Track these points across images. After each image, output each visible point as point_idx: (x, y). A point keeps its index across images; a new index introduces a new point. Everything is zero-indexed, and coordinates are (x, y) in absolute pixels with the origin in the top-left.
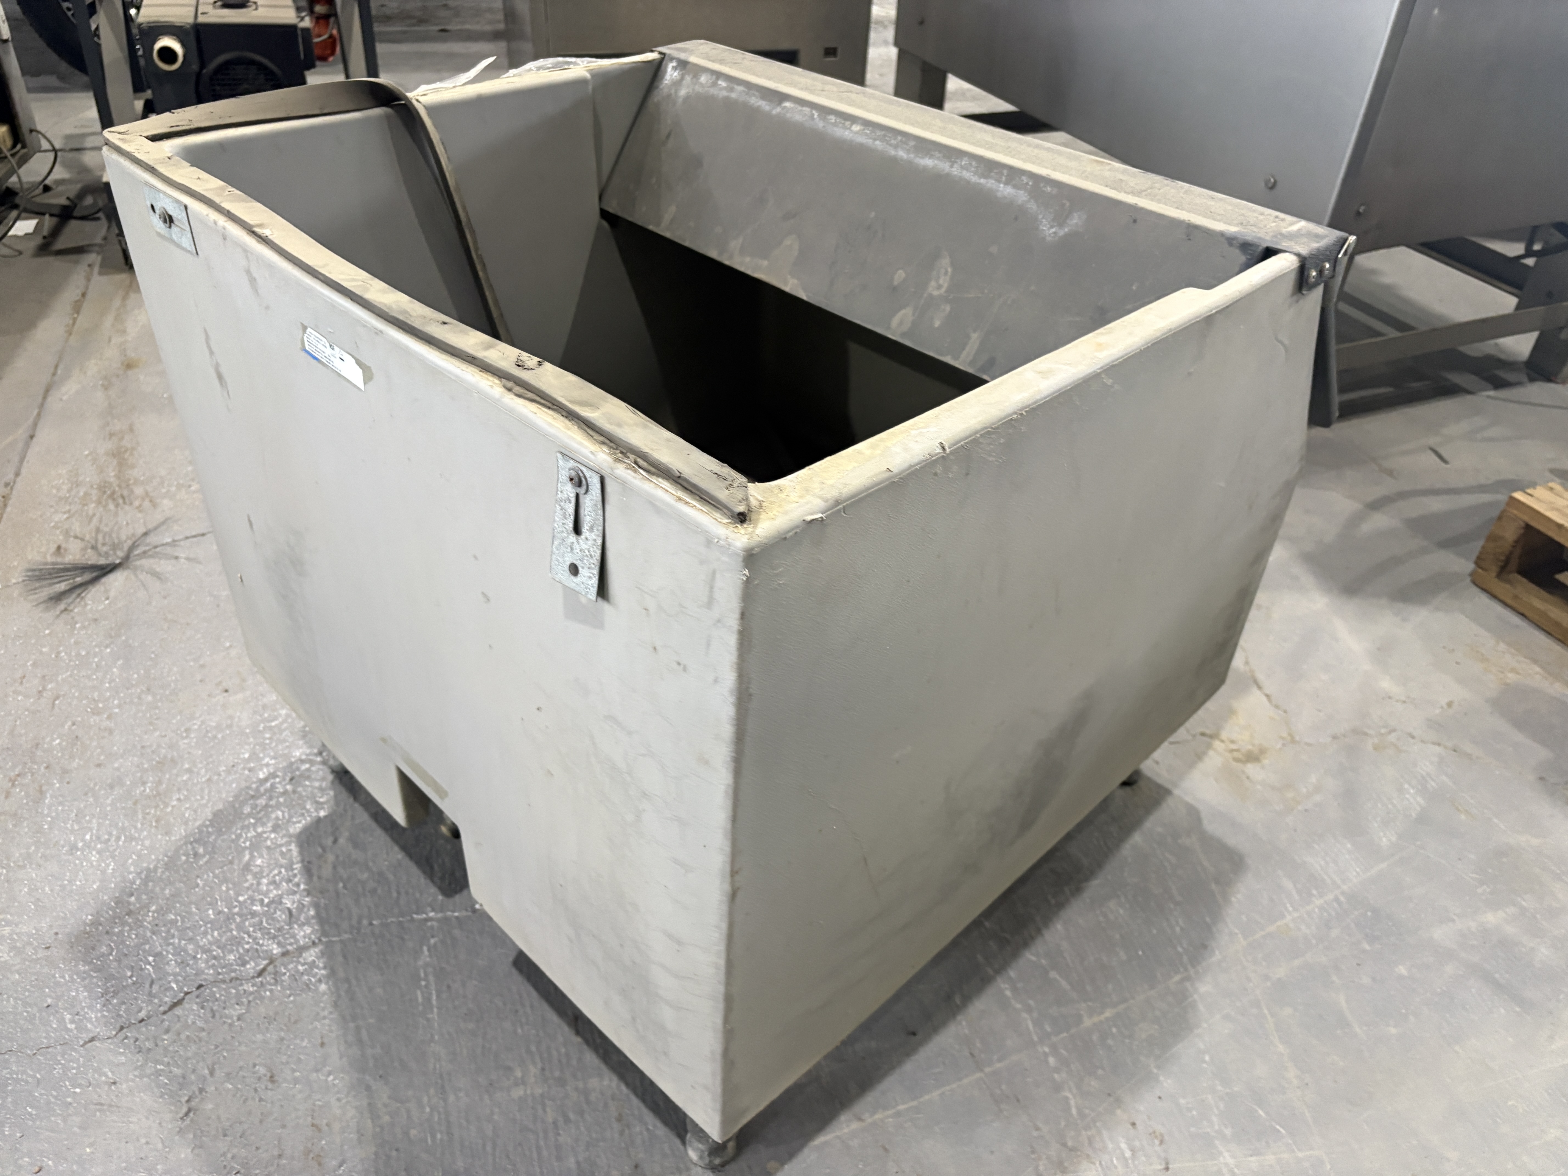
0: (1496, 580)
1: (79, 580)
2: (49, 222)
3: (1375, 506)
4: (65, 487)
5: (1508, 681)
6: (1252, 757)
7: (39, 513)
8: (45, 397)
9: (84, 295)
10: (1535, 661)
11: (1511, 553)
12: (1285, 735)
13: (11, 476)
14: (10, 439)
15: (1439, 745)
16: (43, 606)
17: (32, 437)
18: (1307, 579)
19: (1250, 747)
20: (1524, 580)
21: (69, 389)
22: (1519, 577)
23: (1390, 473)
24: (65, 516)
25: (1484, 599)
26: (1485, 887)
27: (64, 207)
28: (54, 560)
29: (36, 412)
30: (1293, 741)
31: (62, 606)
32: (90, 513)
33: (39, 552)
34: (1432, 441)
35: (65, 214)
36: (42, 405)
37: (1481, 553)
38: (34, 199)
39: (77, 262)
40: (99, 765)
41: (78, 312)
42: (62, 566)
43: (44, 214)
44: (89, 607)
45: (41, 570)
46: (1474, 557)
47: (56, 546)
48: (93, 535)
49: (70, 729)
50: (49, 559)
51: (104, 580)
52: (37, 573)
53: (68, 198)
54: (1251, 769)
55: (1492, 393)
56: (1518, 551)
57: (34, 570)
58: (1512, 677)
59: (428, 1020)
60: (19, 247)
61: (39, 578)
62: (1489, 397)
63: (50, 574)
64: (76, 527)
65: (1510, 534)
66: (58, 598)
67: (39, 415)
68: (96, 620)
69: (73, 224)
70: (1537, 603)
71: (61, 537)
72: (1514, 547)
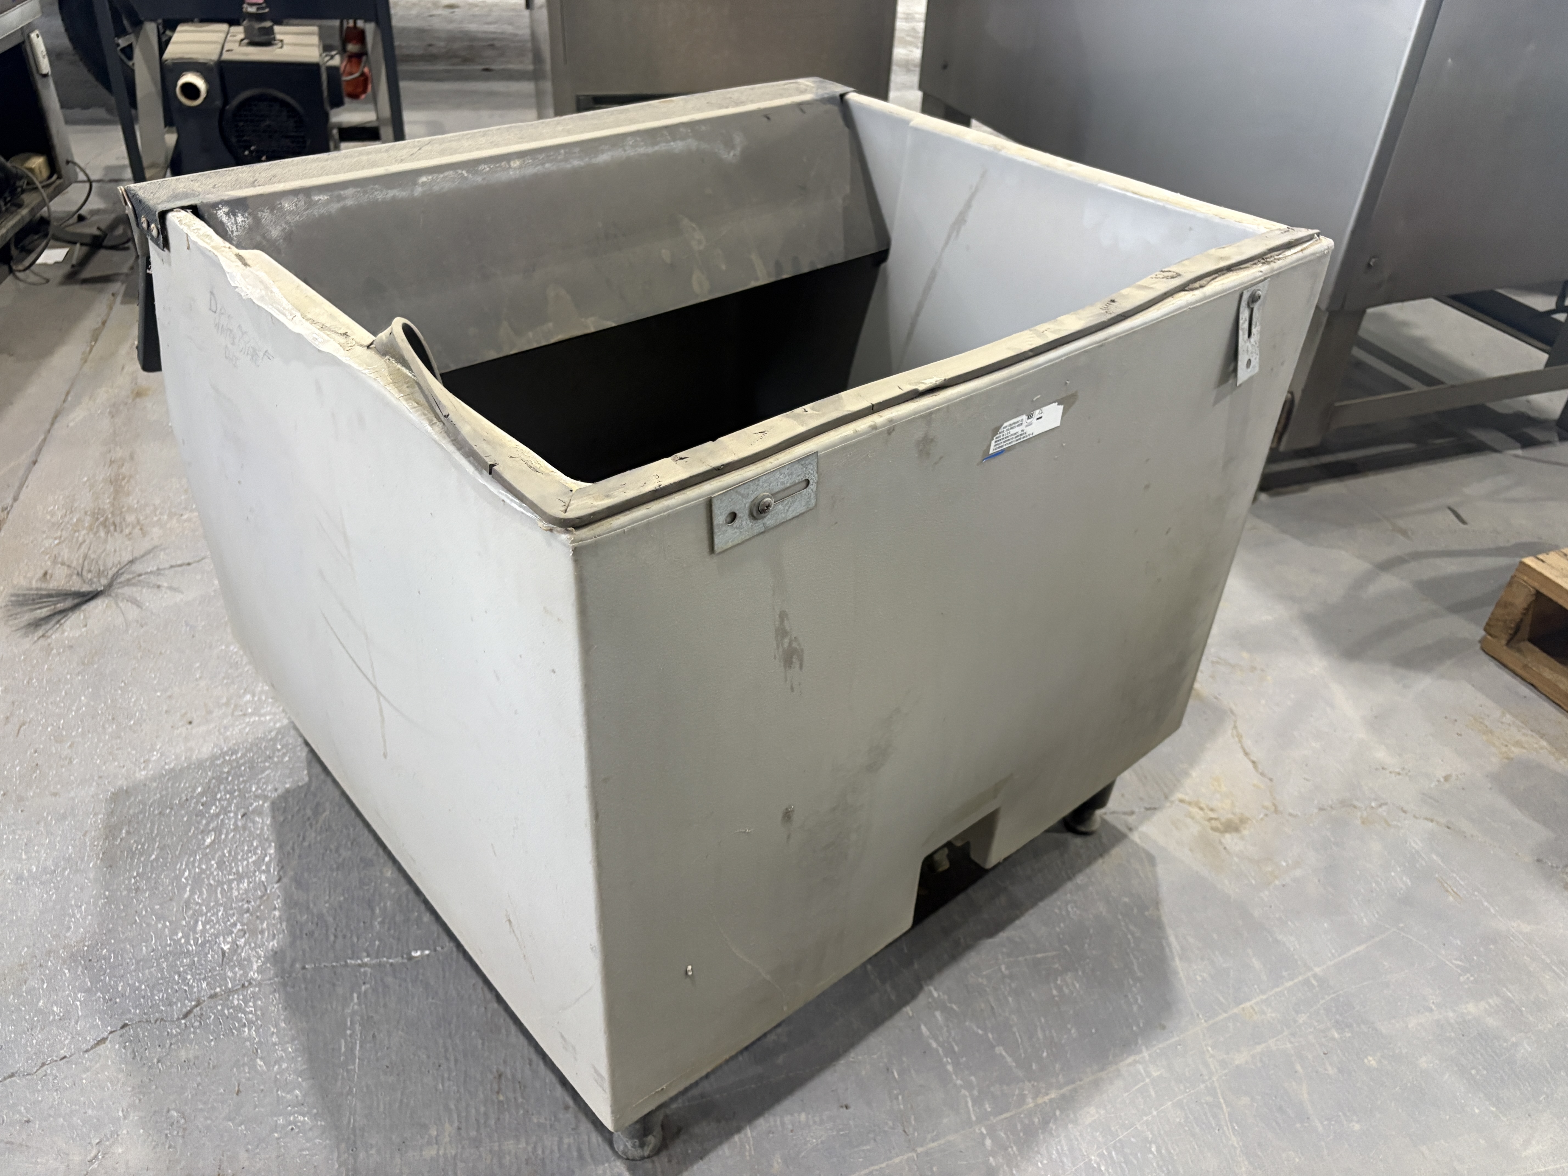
0: (1505, 648)
1: (60, 606)
2: (79, 251)
3: (1386, 566)
4: (59, 514)
5: (1512, 755)
6: (1231, 827)
7: (31, 538)
8: (52, 424)
9: (104, 323)
10: (1542, 736)
11: (1522, 620)
12: (1268, 804)
13: (9, 501)
14: (12, 464)
15: (1432, 821)
16: (23, 631)
17: (35, 463)
18: (1307, 641)
19: (1230, 816)
20: (1536, 649)
21: (76, 416)
22: (1531, 646)
23: (1404, 533)
24: (57, 542)
25: (1492, 668)
26: (1468, 975)
27: (95, 238)
28: (39, 585)
29: (42, 437)
30: (1276, 811)
31: (40, 632)
32: (81, 539)
33: (25, 577)
34: (1451, 501)
35: (96, 244)
36: (49, 431)
37: (1490, 619)
38: (67, 229)
39: (101, 291)
40: (55, 794)
41: (96, 341)
42: (44, 592)
43: (75, 243)
44: (66, 634)
45: (24, 595)
46: (1484, 624)
47: (42, 572)
48: (81, 561)
49: (31, 756)
50: (34, 584)
51: (84, 607)
52: (21, 598)
53: (98, 228)
54: (1229, 839)
55: (1519, 452)
56: (1528, 620)
57: (18, 595)
58: (1516, 751)
59: (348, 1071)
60: (46, 276)
61: (21, 604)
62: (1516, 456)
63: (33, 600)
64: (65, 554)
65: (1521, 600)
66: (37, 624)
67: (45, 440)
68: (71, 647)
69: (103, 254)
70: (1548, 674)
71: (49, 563)
72: (1524, 614)
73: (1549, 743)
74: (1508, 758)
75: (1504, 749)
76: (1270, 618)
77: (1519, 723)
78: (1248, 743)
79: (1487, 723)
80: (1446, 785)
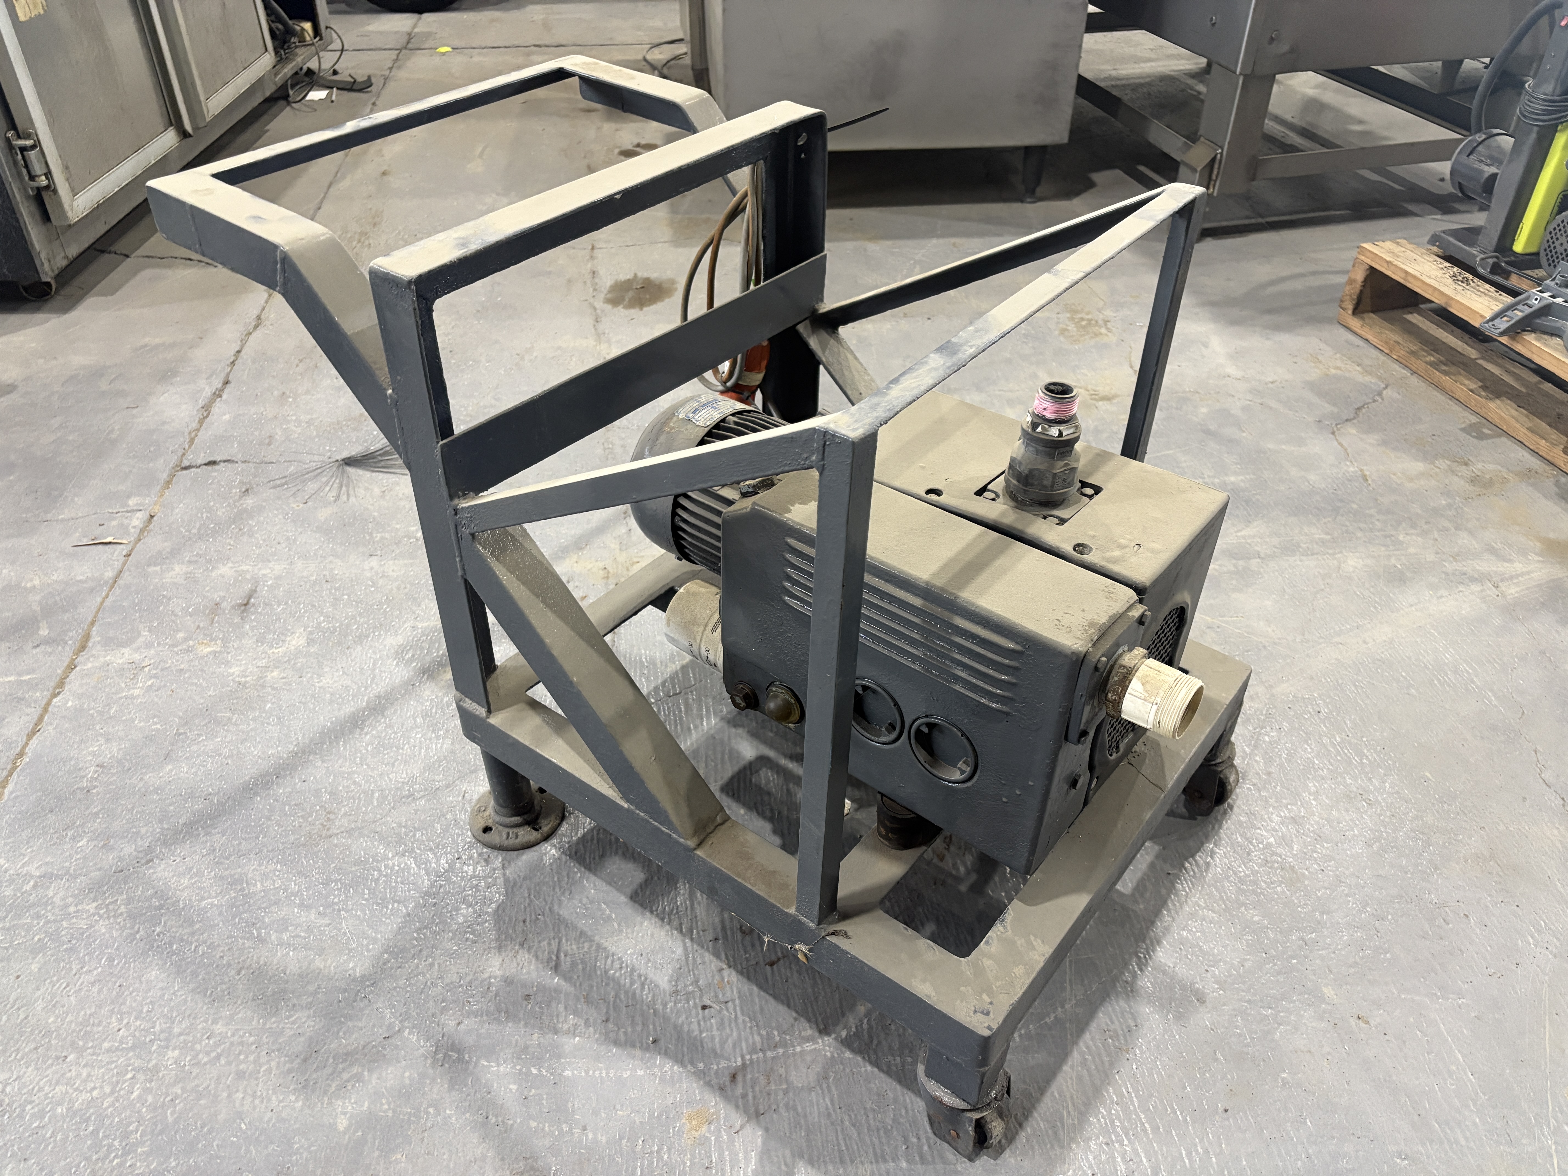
0: (1352, 318)
2: (336, 92)
5: (1330, 374)
6: (1105, 399)
8: (329, 188)
10: (1360, 365)
11: (1361, 291)
15: (1251, 401)
19: (1107, 394)
20: (1375, 317)
22: (1372, 315)
27: (349, 83)
35: (348, 88)
36: (327, 191)
38: (326, 79)
43: (332, 88)
53: (349, 78)
54: (1101, 404)
56: (1367, 291)
58: (1333, 371)
60: (314, 107)
62: (1434, 219)
65: (1360, 276)
69: (353, 94)
72: (1363, 286)
73: (1363, 368)
74: (1327, 375)
75: (1325, 370)
77: (1345, 358)
78: (1135, 362)
79: (1320, 358)
80: (1270, 385)
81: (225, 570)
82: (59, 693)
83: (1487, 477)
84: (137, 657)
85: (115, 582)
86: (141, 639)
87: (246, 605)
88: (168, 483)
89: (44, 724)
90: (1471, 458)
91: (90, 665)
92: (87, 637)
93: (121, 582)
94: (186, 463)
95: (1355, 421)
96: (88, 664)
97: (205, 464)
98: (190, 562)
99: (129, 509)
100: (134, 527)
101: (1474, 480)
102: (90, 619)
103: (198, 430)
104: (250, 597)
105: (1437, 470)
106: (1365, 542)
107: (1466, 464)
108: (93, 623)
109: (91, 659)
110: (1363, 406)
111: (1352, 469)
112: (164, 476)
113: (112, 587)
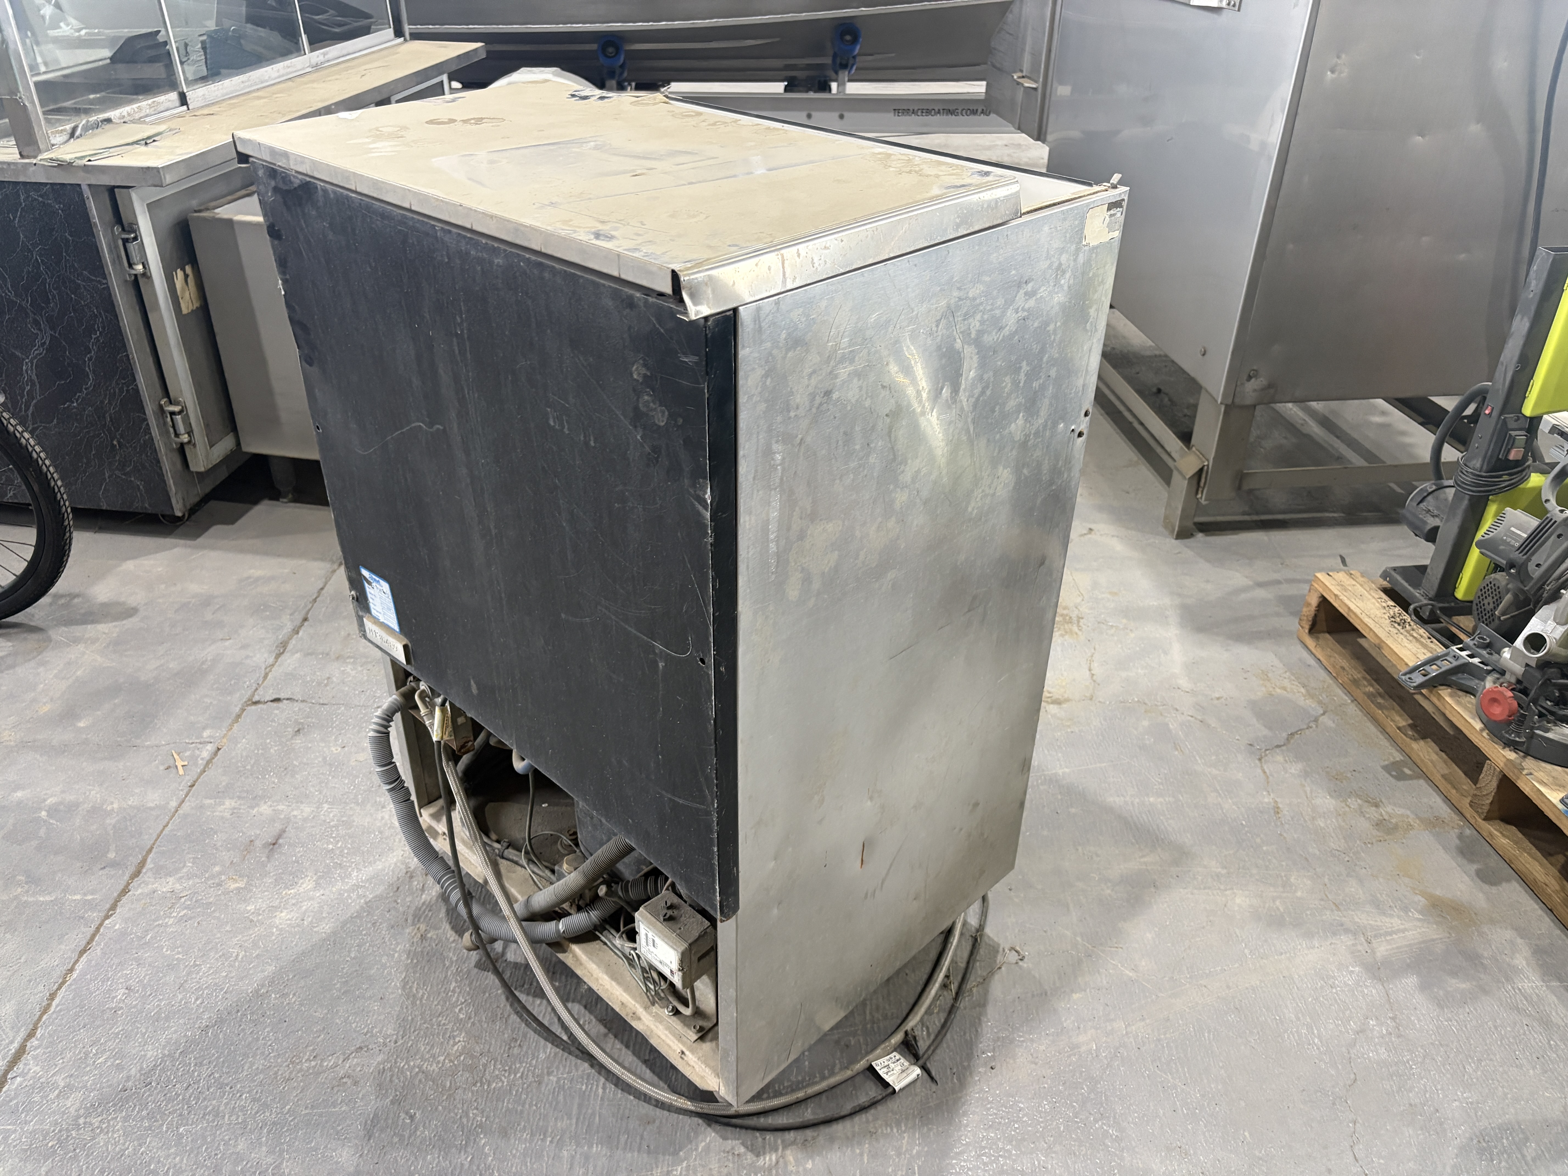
73: (1307, 691)
74: (1271, 695)
75: (1271, 689)
76: (1155, 604)
77: (1293, 678)
78: (1095, 665)
79: (1269, 675)
80: (1216, 702)
81: (265, 809)
82: (112, 915)
83: (1394, 821)
84: (178, 886)
85: (177, 811)
86: (185, 870)
87: (274, 844)
88: (239, 716)
89: (94, 943)
90: (1383, 800)
91: (140, 891)
92: (143, 863)
93: (180, 812)
94: (256, 698)
95: (1284, 748)
96: (138, 890)
97: (272, 701)
98: (239, 798)
99: (202, 740)
100: (202, 759)
101: (1379, 824)
102: (149, 847)
103: (273, 665)
104: (279, 836)
105: (1347, 809)
106: (1257, 880)
107: (1377, 806)
108: (150, 850)
109: (143, 885)
110: (1296, 732)
111: (1266, 800)
112: (237, 709)
113: (173, 816)
